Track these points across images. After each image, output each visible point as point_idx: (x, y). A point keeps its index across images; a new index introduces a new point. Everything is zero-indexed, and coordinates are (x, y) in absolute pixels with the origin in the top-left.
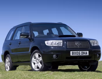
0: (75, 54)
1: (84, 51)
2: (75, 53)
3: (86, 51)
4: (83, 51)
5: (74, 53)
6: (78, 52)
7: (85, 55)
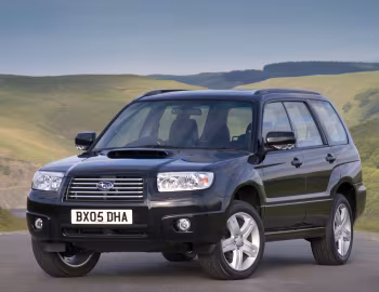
0: (86, 218)
1: (117, 211)
2: (86, 215)
3: (122, 211)
4: (113, 211)
5: (83, 217)
6: (97, 211)
7: (121, 223)
